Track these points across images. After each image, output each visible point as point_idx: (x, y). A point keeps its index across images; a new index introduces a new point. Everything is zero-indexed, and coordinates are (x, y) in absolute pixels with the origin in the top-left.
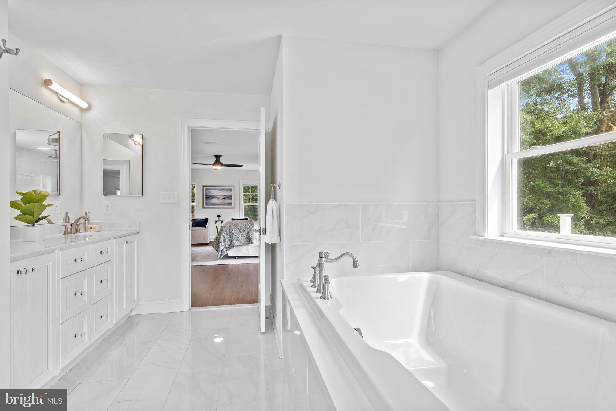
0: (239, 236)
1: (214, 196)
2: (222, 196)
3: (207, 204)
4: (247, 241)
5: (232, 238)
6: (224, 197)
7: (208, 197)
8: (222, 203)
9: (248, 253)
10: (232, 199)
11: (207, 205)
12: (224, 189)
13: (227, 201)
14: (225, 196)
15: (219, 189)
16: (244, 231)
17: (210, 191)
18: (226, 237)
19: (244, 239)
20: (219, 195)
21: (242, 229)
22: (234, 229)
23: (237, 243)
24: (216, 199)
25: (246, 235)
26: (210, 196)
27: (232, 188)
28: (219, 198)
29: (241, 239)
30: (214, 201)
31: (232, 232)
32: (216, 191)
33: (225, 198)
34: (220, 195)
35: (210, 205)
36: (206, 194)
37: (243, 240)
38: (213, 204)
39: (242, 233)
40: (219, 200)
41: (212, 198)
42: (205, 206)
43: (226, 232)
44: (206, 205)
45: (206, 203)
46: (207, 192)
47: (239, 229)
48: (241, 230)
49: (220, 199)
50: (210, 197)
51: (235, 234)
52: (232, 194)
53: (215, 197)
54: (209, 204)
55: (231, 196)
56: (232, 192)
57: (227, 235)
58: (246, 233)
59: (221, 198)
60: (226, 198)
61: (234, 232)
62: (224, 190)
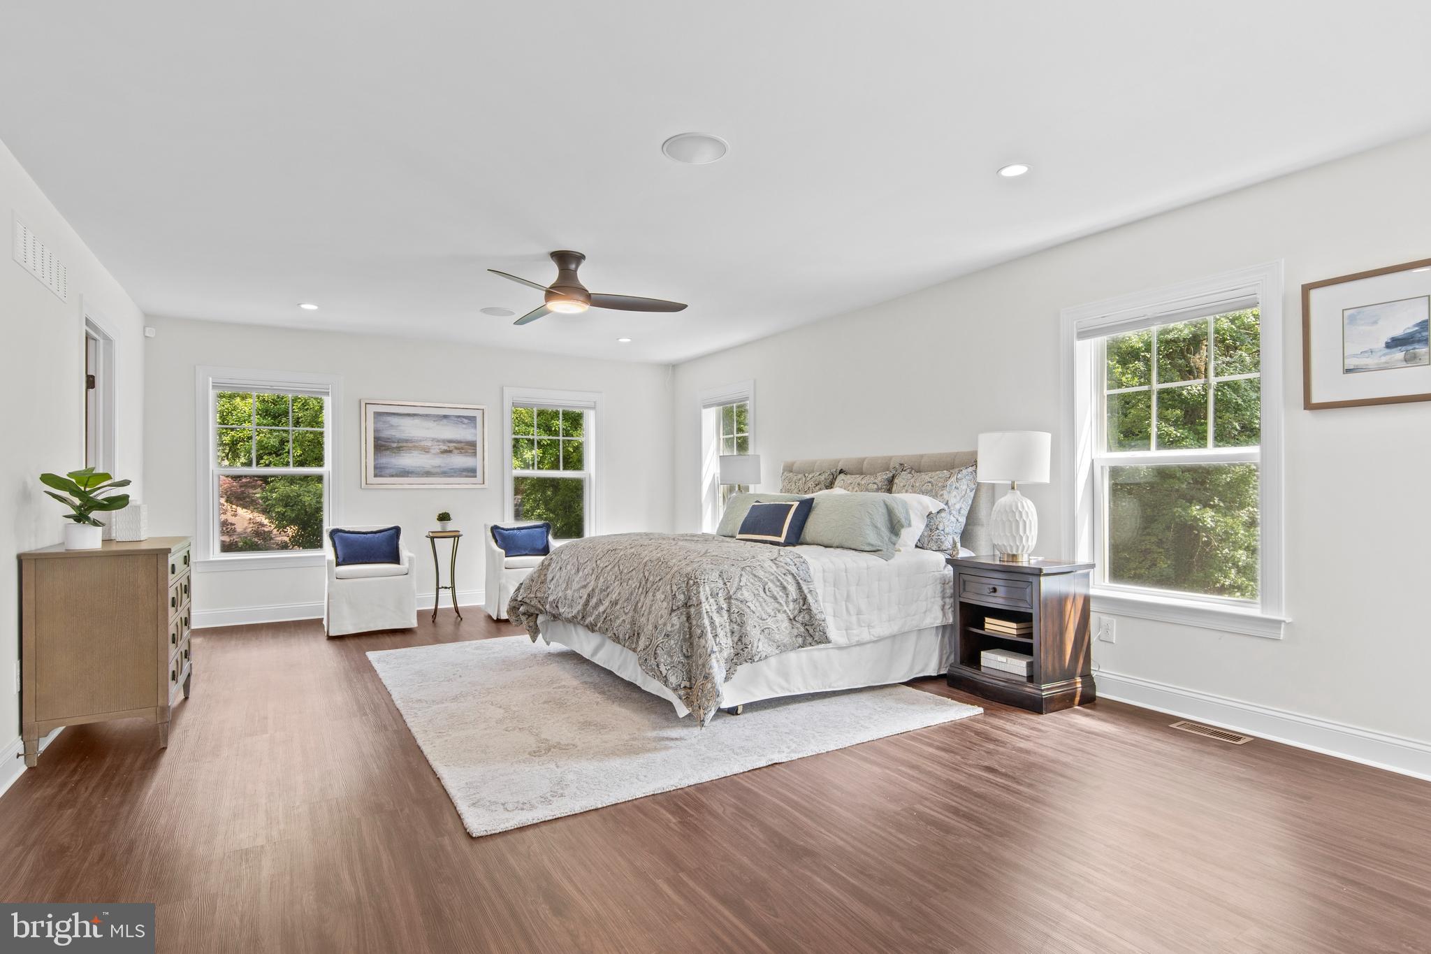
0: (766, 612)
1: (407, 441)
2: (438, 441)
3: (379, 471)
4: (795, 632)
5: (742, 625)
6: (445, 448)
7: (381, 446)
8: (440, 466)
9: (784, 684)
10: (475, 454)
11: (381, 476)
12: (445, 417)
13: (459, 461)
14: (450, 441)
15: (427, 415)
16: (784, 588)
17: (394, 420)
18: (717, 619)
19: (786, 624)
20: (426, 439)
21: (772, 581)
22: (744, 579)
23: (761, 645)
24: (415, 453)
25: (791, 606)
26: (388, 440)
27: (478, 414)
28: (426, 450)
29: (774, 626)
30: (408, 460)
31: (739, 596)
32: (417, 421)
33: (450, 452)
34: (433, 440)
35: (392, 476)
36: (376, 431)
37: (783, 629)
38: (405, 473)
39: (775, 599)
40: (428, 456)
41: (399, 449)
42: (371, 479)
43: (714, 595)
44: (376, 476)
45: (376, 468)
46: (380, 425)
47: (760, 579)
48: (770, 585)
49: (432, 451)
50: (395, 445)
51: (753, 608)
52: (476, 435)
53: (410, 445)
54: (388, 471)
55: (473, 445)
56: (475, 427)
57: (720, 609)
58: (791, 598)
59: (436, 448)
60: (456, 451)
61: (746, 594)
62: (445, 421)
